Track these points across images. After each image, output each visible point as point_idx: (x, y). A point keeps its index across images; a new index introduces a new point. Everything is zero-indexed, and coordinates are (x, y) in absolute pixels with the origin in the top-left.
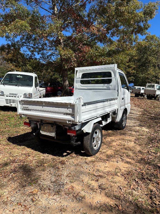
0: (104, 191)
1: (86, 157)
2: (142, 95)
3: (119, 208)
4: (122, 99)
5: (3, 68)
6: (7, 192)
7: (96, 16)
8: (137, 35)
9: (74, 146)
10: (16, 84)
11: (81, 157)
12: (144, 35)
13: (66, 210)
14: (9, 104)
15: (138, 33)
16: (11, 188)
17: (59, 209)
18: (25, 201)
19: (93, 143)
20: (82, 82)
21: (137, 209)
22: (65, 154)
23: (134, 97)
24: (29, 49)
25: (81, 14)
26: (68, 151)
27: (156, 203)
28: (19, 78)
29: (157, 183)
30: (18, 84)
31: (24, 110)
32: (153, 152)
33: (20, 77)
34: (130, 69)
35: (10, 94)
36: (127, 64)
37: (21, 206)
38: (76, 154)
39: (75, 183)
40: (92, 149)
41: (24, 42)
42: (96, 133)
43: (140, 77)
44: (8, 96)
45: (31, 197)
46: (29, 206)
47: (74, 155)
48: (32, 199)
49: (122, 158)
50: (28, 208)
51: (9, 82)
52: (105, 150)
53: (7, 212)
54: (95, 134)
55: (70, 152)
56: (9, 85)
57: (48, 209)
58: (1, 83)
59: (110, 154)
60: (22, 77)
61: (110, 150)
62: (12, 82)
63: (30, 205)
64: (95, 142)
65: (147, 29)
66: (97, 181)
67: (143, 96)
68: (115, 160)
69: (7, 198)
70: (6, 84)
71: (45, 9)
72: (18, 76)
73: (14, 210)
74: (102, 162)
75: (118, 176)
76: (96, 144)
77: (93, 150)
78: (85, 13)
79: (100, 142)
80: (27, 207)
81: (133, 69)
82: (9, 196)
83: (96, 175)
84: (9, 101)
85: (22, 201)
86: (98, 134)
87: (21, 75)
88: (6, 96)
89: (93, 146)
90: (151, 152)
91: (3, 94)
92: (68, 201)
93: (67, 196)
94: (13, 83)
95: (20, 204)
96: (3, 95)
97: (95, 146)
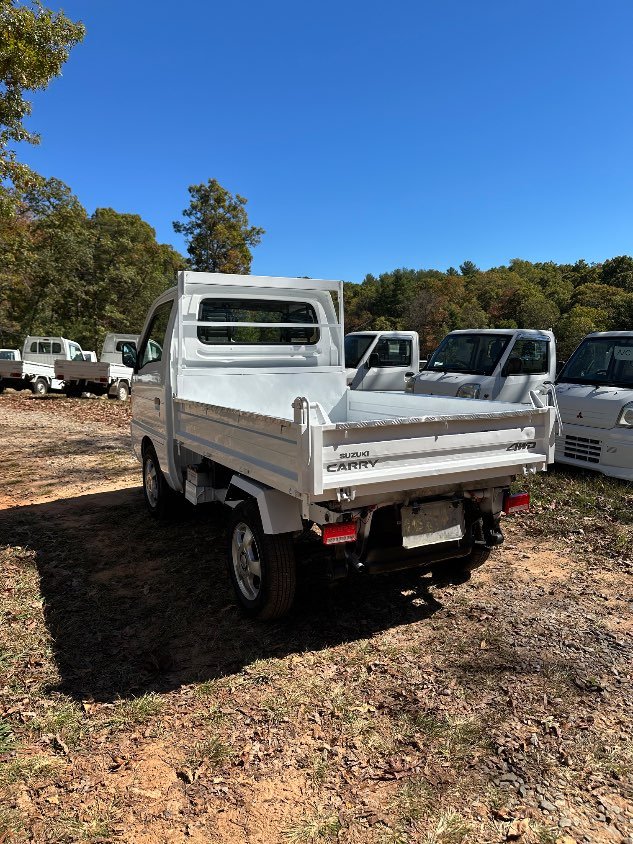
20: (205, 335)
31: (342, 466)
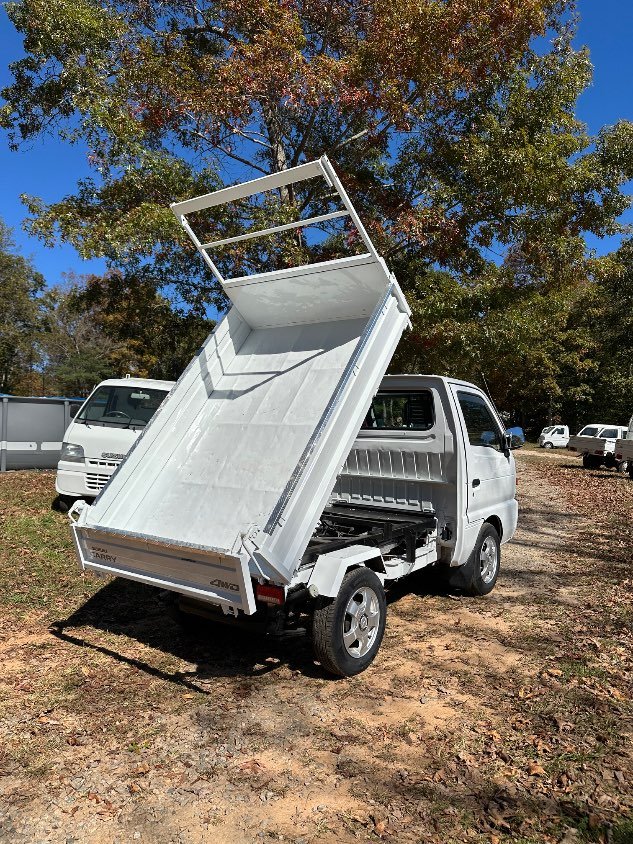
0: (347, 781)
1: (321, 681)
2: (611, 461)
3: (378, 826)
4: (470, 485)
5: (93, 352)
6: (62, 763)
7: (422, 175)
8: (580, 235)
9: (281, 639)
10: (128, 421)
11: (306, 679)
12: (606, 237)
13: (221, 821)
14: (96, 490)
15: (585, 228)
16: (75, 755)
17: (202, 816)
18: (109, 790)
19: (345, 635)
21: (430, 835)
22: (258, 666)
23: (582, 468)
24: (185, 293)
25: (371, 166)
26: (270, 659)
27: (493, 820)
28: (138, 401)
29: (527, 770)
30: (134, 422)
32: (556, 677)
33: (141, 396)
34: (576, 356)
35: (105, 455)
36: (563, 336)
37: (98, 802)
38: (292, 668)
39: (269, 753)
40: (342, 653)
41: (168, 271)
42: (359, 599)
43: (616, 387)
44: (96, 463)
45: (129, 782)
46: (120, 804)
47: (285, 671)
48: (130, 787)
49: (442, 688)
50: (116, 810)
51: (104, 415)
52: (394, 663)
53: (56, 813)
54: (354, 603)
55: (276, 661)
56: (105, 424)
57: (170, 814)
58: (78, 418)
59: (408, 674)
60: (147, 397)
61: (410, 663)
62: (113, 415)
63: (123, 801)
64: (353, 630)
65: (619, 213)
66: (338, 751)
67: (618, 466)
68: (415, 695)
69: (61, 778)
70: (95, 421)
71: (242, 160)
72: (134, 396)
73: (76, 809)
74: (370, 697)
75: (410, 743)
76: (360, 639)
77: (343, 656)
78: (386, 163)
79: (374, 633)
80: (114, 806)
81: (587, 356)
82: (66, 773)
83: (339, 733)
84: (97, 481)
85: (101, 789)
86: (364, 603)
87: (146, 391)
88: (92, 462)
89: (347, 645)
90: (551, 675)
91: (80, 456)
92: (233, 798)
93: (232, 787)
94: (117, 419)
95: (95, 797)
96: (81, 460)
97: (355, 644)
